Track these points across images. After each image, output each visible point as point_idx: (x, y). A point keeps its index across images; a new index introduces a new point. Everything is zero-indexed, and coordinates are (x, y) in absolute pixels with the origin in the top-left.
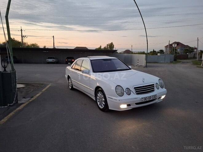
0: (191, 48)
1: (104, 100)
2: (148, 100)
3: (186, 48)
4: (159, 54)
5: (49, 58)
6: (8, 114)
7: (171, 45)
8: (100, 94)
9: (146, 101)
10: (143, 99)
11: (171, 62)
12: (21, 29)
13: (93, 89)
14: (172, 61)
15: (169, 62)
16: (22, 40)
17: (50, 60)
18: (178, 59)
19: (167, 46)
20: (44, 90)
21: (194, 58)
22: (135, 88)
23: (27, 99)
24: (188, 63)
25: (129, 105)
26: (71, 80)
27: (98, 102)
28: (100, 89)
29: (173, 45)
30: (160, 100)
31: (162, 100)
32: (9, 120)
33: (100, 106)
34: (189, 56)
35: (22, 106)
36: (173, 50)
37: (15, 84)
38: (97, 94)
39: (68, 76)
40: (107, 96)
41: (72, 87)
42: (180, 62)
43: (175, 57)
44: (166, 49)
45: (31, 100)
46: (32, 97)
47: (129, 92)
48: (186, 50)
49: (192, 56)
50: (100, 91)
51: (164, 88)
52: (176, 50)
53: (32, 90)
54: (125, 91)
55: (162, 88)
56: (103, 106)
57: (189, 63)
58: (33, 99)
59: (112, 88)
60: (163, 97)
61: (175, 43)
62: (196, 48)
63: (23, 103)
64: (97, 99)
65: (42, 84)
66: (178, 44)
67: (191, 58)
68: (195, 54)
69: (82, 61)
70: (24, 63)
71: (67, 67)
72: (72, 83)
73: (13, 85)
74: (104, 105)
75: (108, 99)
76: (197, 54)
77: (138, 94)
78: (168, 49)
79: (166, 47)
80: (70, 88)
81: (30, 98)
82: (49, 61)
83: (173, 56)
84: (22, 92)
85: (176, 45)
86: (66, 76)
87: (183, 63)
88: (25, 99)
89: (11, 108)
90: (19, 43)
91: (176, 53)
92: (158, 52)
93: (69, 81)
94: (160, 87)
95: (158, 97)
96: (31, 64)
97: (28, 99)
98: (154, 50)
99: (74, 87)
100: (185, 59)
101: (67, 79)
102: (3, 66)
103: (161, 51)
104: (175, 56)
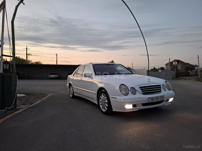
0: (192, 65)
1: (107, 101)
2: (155, 101)
3: (186, 66)
4: (160, 71)
5: (51, 74)
6: (5, 117)
7: (171, 63)
8: (103, 97)
9: (153, 101)
10: (150, 99)
11: (173, 79)
12: (27, 48)
13: (96, 92)
14: (174, 77)
15: (171, 78)
16: (27, 57)
17: (53, 76)
18: (180, 76)
19: (168, 63)
20: (44, 98)
21: (196, 75)
22: (140, 87)
23: (26, 105)
24: (190, 79)
25: (134, 106)
26: (72, 88)
27: (101, 105)
28: (103, 91)
29: (174, 63)
30: (167, 103)
31: (170, 103)
32: (5, 122)
33: (103, 110)
34: (191, 74)
35: (20, 111)
36: (174, 67)
37: (15, 87)
38: (100, 96)
39: (70, 84)
40: (110, 96)
41: (73, 94)
42: (182, 79)
43: (176, 74)
44: (167, 67)
45: (30, 106)
46: (32, 104)
47: (134, 91)
48: (187, 67)
49: (194, 73)
50: (103, 92)
51: (171, 91)
52: (177, 67)
53: (32, 99)
54: (129, 90)
55: (170, 90)
56: (106, 109)
57: (192, 79)
58: (32, 105)
59: (116, 88)
60: (171, 100)
61: (175, 61)
62: (197, 66)
63: (21, 108)
64: (99, 101)
65: (43, 94)
66: (178, 61)
67: (192, 76)
68: (196, 71)
69: (84, 67)
70: (27, 79)
71: (69, 76)
72: (73, 91)
73: (12, 88)
74: (107, 107)
75: (111, 99)
76: (198, 71)
77: (144, 94)
78: (169, 67)
79: (167, 65)
80: (71, 96)
81: (30, 105)
82: (51, 77)
83: (174, 73)
84: (21, 100)
85: (176, 63)
86: (68, 85)
87: (185, 79)
88: (24, 106)
89: (9, 112)
90: (23, 60)
91: (177, 70)
92: (159, 69)
93: (70, 88)
94: (167, 89)
95: (166, 99)
96: (34, 80)
97: (28, 105)
98: (154, 68)
99: (75, 94)
100: (186, 76)
101: (68, 88)
102: (5, 68)
103: (162, 69)
104: (176, 72)
